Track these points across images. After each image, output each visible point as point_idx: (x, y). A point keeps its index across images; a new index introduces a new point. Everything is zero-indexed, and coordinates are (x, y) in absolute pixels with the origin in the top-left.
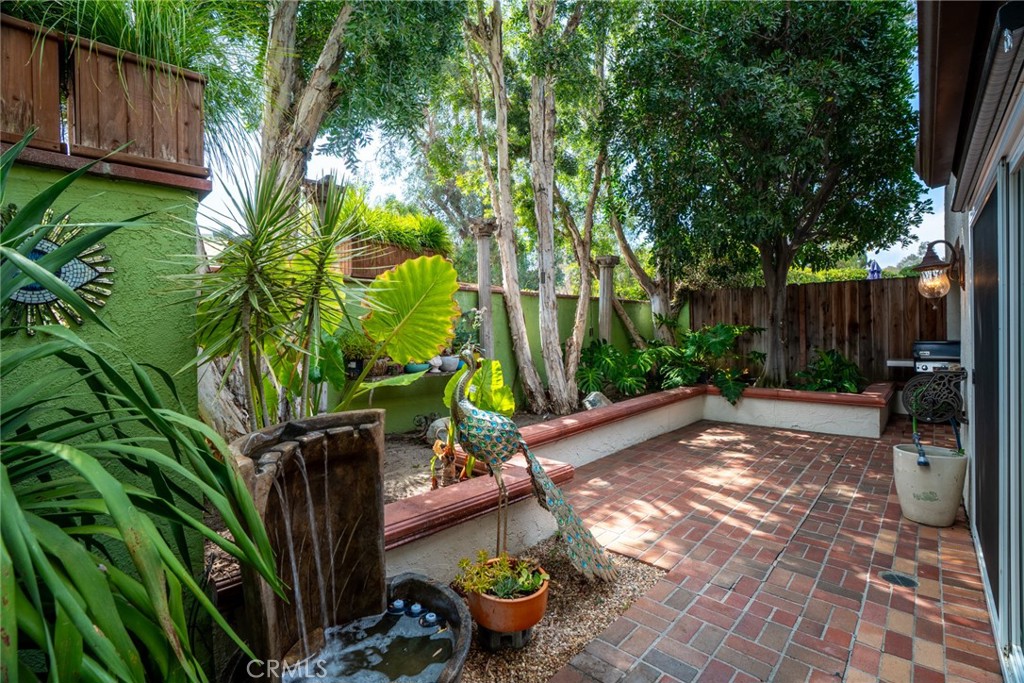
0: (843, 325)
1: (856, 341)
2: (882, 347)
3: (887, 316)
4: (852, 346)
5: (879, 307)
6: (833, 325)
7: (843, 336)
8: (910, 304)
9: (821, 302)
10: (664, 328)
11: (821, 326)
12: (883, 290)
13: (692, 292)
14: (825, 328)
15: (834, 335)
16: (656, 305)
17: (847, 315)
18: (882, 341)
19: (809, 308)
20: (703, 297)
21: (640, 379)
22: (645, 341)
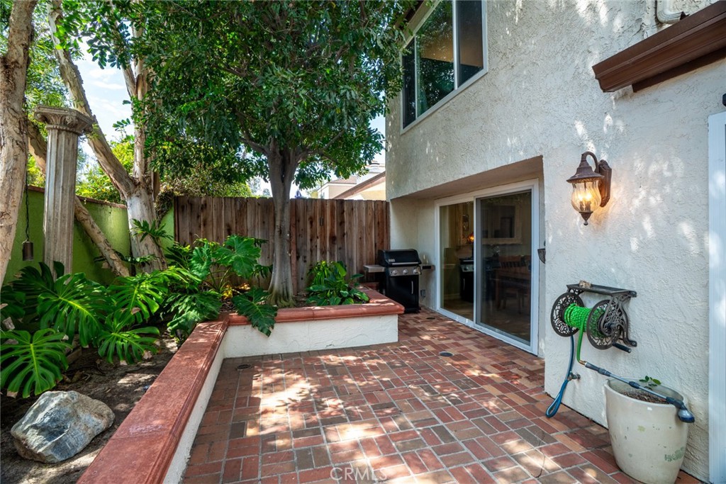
0: (325, 237)
1: (334, 251)
2: (352, 256)
3: (355, 230)
4: (332, 255)
5: (350, 223)
6: (318, 238)
7: (325, 247)
8: (369, 221)
9: (308, 217)
10: (149, 240)
11: (309, 238)
12: (352, 209)
13: (177, 198)
14: (311, 240)
15: (318, 247)
16: (136, 209)
17: (328, 228)
18: (352, 251)
19: (299, 221)
20: (191, 205)
21: (147, 330)
22: (122, 258)
